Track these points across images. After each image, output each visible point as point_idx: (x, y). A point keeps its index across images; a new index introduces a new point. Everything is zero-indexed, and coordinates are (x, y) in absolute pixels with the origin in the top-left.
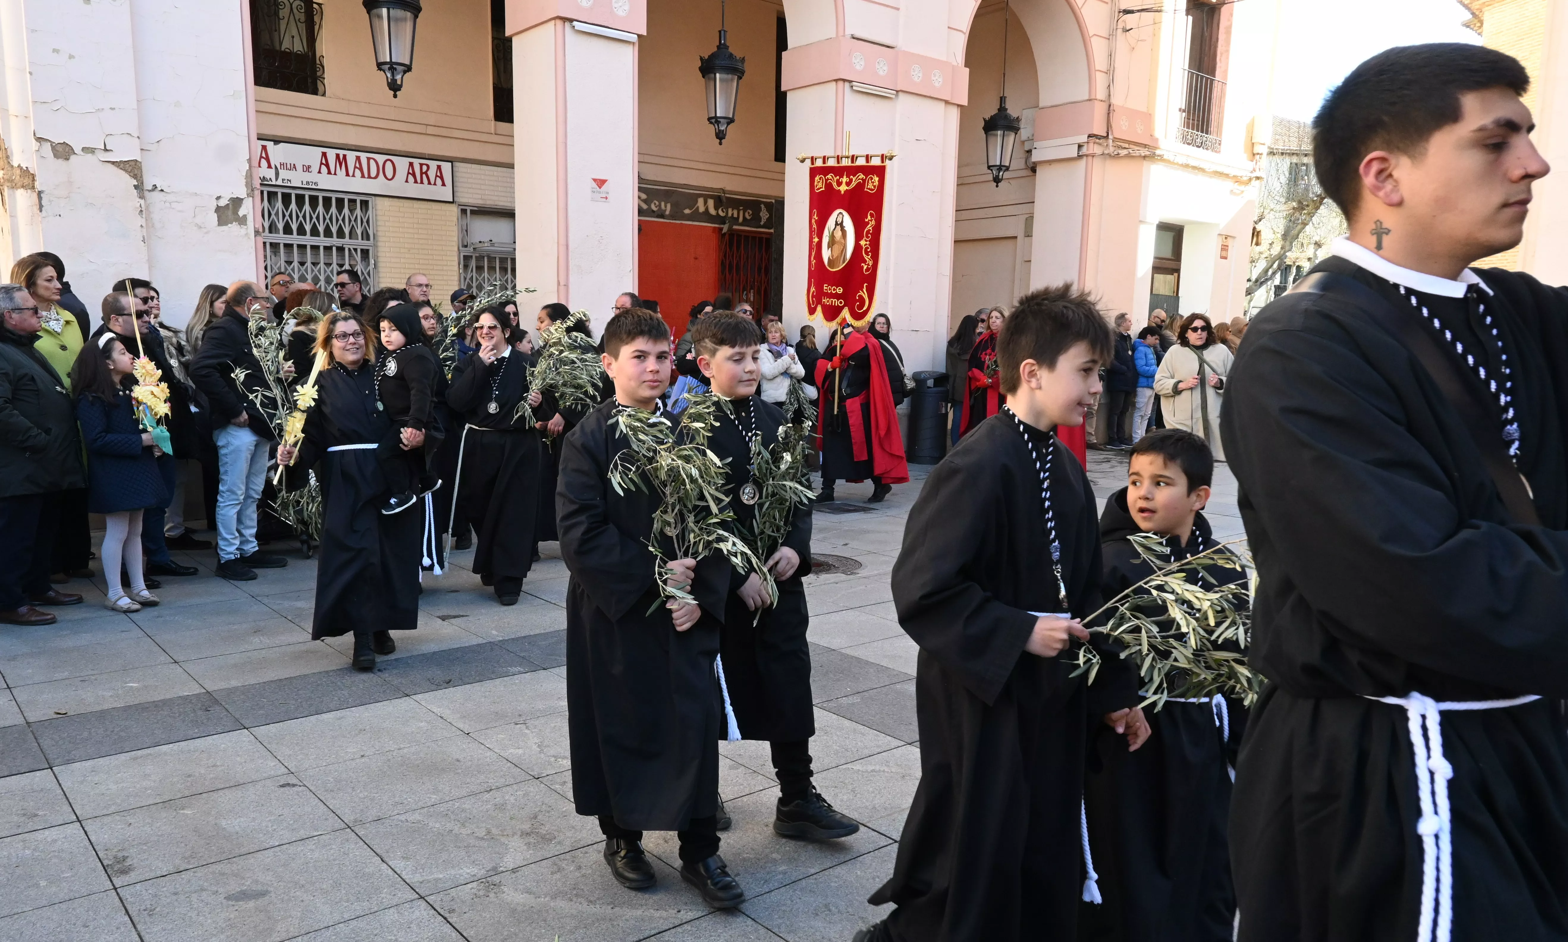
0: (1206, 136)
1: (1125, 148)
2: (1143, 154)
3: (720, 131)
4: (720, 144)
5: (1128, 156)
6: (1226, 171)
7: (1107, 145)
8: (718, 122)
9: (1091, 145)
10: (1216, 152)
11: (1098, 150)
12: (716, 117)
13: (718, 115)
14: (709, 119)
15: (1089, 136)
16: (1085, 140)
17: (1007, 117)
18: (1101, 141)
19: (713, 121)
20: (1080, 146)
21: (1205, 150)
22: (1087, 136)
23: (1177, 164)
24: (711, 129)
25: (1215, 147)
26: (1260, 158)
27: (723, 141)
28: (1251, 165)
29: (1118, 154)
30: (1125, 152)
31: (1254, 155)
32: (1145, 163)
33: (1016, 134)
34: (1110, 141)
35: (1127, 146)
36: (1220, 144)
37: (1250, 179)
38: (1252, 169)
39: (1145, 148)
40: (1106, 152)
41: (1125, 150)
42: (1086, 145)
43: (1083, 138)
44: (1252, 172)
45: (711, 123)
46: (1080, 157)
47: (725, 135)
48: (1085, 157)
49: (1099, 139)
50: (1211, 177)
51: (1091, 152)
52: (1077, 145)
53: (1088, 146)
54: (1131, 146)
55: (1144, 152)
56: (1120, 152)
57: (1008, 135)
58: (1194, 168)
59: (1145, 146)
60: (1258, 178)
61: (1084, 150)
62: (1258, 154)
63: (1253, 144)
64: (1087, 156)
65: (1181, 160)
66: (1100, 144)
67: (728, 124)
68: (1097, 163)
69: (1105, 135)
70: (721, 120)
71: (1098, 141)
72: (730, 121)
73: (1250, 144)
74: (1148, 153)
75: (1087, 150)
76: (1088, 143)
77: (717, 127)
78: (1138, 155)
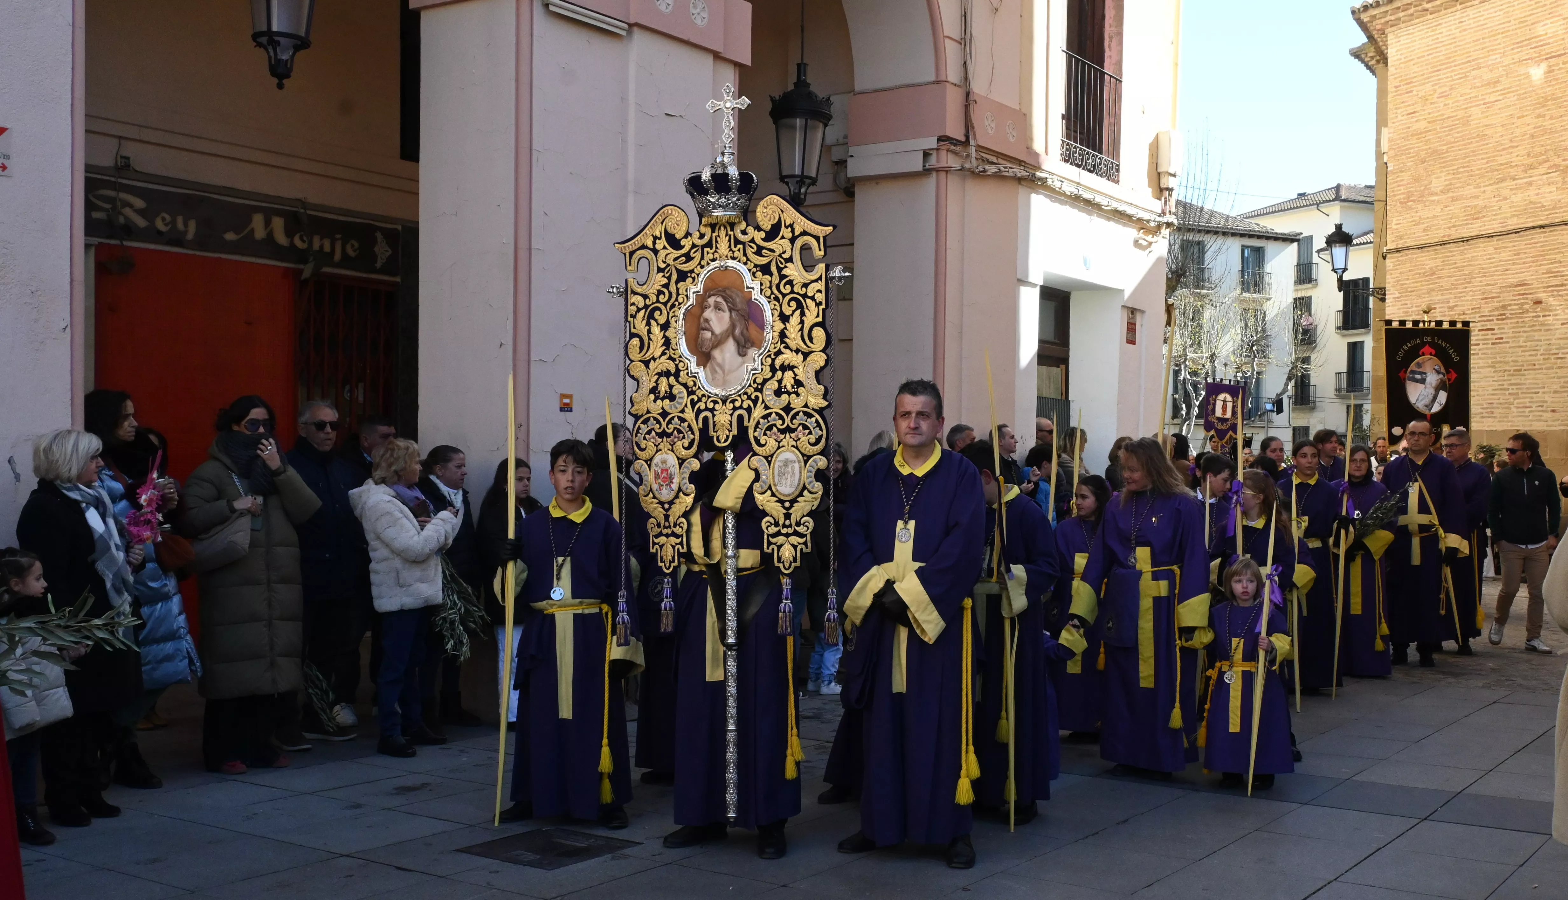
0: (1100, 155)
1: (993, 163)
2: (1019, 175)
3: (279, 61)
4: (280, 86)
5: (999, 176)
6: (1130, 211)
7: (968, 156)
8: (274, 44)
9: (943, 153)
10: (1113, 181)
11: (953, 162)
12: (269, 33)
13: (275, 28)
14: (256, 36)
15: (940, 139)
16: (934, 145)
17: (811, 96)
18: (958, 148)
19: (264, 40)
20: (926, 154)
21: (1099, 178)
22: (936, 138)
23: (1064, 194)
24: (261, 58)
25: (1112, 173)
26: (1170, 195)
27: (285, 81)
28: (1157, 206)
29: (985, 171)
30: (992, 169)
31: (1161, 190)
32: (1022, 191)
33: (826, 125)
34: (973, 149)
35: (994, 159)
36: (1118, 170)
37: (1159, 226)
38: (1160, 211)
39: (1020, 165)
40: (967, 166)
41: (993, 167)
42: (934, 153)
43: (931, 143)
44: (1160, 216)
45: (260, 45)
46: (927, 172)
47: (290, 70)
48: (934, 174)
49: (955, 145)
50: (1109, 219)
51: (943, 164)
52: (921, 153)
53: (938, 155)
54: (1000, 161)
55: (1020, 172)
56: (987, 167)
57: (815, 128)
58: (1088, 202)
59: (1020, 162)
60: (1169, 225)
61: (933, 161)
62: (1167, 189)
63: (1159, 174)
64: (937, 170)
65: (1068, 189)
66: (956, 153)
67: (297, 49)
68: (953, 185)
69: (963, 139)
70: (281, 40)
71: (952, 147)
72: (301, 44)
73: (1156, 174)
74: (1026, 174)
75: (938, 161)
76: (937, 149)
77: (272, 54)
78: (1011, 174)
